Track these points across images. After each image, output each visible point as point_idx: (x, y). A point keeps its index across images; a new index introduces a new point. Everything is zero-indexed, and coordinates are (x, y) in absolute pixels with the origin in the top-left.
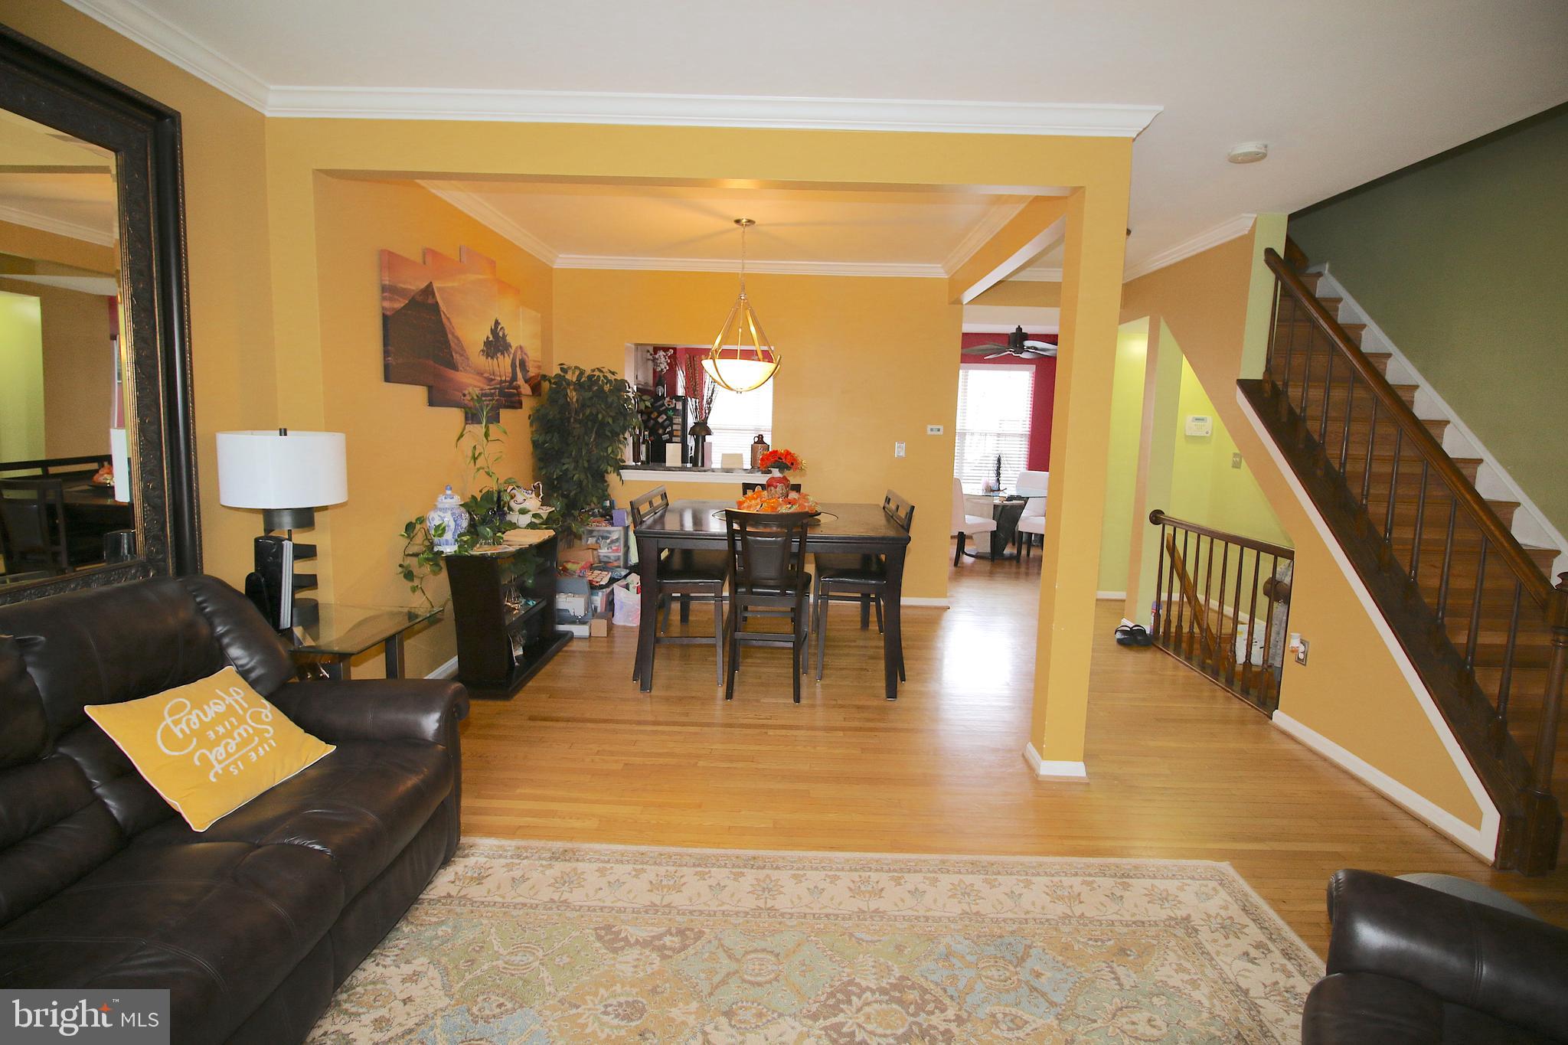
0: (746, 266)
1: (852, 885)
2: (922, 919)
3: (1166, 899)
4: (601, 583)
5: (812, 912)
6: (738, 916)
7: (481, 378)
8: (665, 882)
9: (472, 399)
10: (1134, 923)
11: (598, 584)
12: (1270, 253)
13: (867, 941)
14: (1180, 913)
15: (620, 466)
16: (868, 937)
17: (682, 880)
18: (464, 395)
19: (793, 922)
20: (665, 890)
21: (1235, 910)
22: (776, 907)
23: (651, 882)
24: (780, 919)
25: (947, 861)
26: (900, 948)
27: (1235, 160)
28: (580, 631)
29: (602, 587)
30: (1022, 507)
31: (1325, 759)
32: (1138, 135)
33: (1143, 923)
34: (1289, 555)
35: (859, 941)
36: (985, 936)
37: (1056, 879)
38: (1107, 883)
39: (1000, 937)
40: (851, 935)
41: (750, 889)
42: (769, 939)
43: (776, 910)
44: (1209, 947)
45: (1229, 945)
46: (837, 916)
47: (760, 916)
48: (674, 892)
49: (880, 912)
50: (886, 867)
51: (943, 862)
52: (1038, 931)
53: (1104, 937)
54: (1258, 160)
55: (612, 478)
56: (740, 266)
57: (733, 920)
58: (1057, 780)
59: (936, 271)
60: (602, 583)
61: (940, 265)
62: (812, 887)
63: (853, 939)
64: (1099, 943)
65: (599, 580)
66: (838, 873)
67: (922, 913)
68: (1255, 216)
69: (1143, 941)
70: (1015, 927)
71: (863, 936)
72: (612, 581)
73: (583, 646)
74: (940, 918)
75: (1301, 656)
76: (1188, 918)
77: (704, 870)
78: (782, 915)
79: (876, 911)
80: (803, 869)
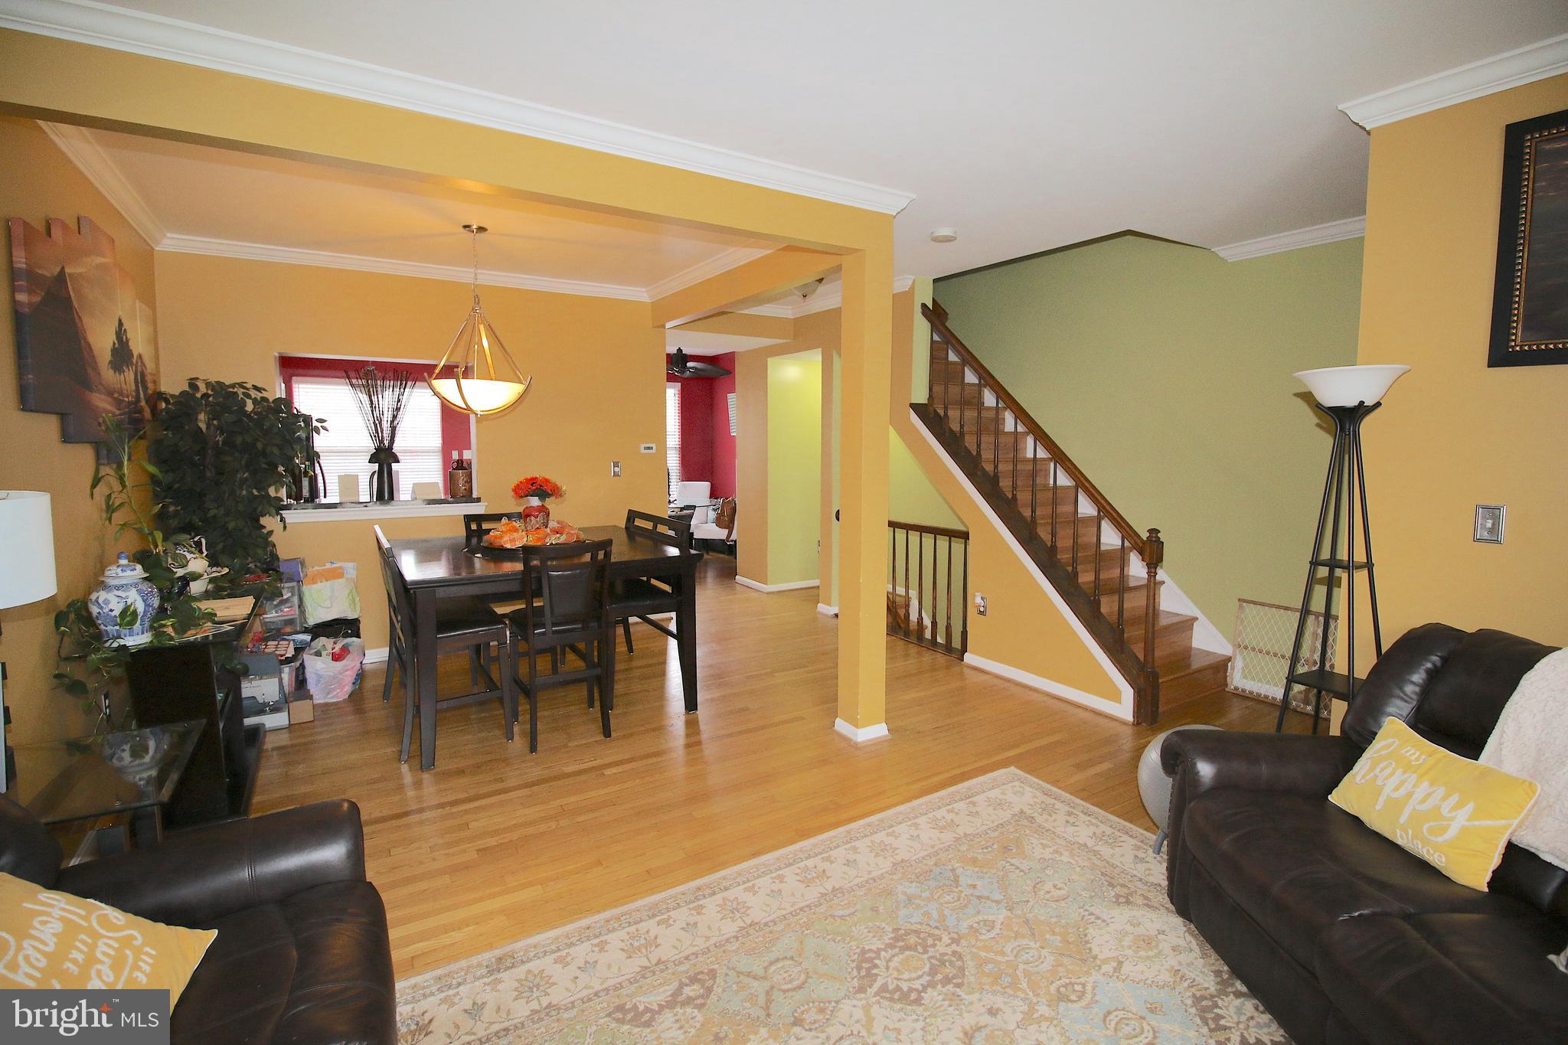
0: (479, 277)
1: (798, 878)
2: (871, 881)
3: (1001, 803)
4: (287, 656)
5: (788, 912)
6: (731, 943)
7: (110, 399)
8: (636, 944)
9: (107, 428)
10: (997, 826)
11: (283, 658)
12: (924, 306)
13: (849, 915)
14: (1016, 810)
15: (279, 507)
16: (847, 912)
17: (650, 934)
18: (100, 424)
19: (780, 927)
20: (643, 950)
21: (1041, 797)
22: (756, 921)
23: (623, 950)
24: (768, 929)
25: (851, 830)
26: (874, 909)
27: (936, 240)
28: (271, 721)
29: (288, 661)
30: (691, 516)
31: (1009, 681)
32: (897, 214)
33: (1002, 824)
34: (965, 536)
35: (842, 917)
36: (921, 875)
37: (930, 815)
38: (960, 806)
39: (931, 871)
40: (832, 916)
41: (720, 916)
42: (774, 949)
43: (757, 923)
44: (1047, 826)
45: (1055, 820)
46: (809, 906)
47: (749, 934)
48: (653, 948)
49: (837, 890)
50: (812, 854)
51: (848, 832)
52: (950, 857)
53: (990, 844)
54: (950, 241)
55: (269, 522)
56: (473, 276)
57: (729, 947)
58: (871, 743)
59: (640, 294)
60: (289, 655)
61: (644, 290)
62: (769, 892)
63: (837, 918)
64: (990, 849)
65: (283, 653)
66: (780, 872)
67: (866, 877)
68: (914, 277)
69: (1011, 837)
70: (934, 859)
71: (840, 913)
72: (299, 650)
73: (284, 739)
74: (882, 875)
75: (982, 609)
76: (1022, 812)
77: (662, 917)
78: (766, 924)
79: (834, 890)
80: (748, 881)
